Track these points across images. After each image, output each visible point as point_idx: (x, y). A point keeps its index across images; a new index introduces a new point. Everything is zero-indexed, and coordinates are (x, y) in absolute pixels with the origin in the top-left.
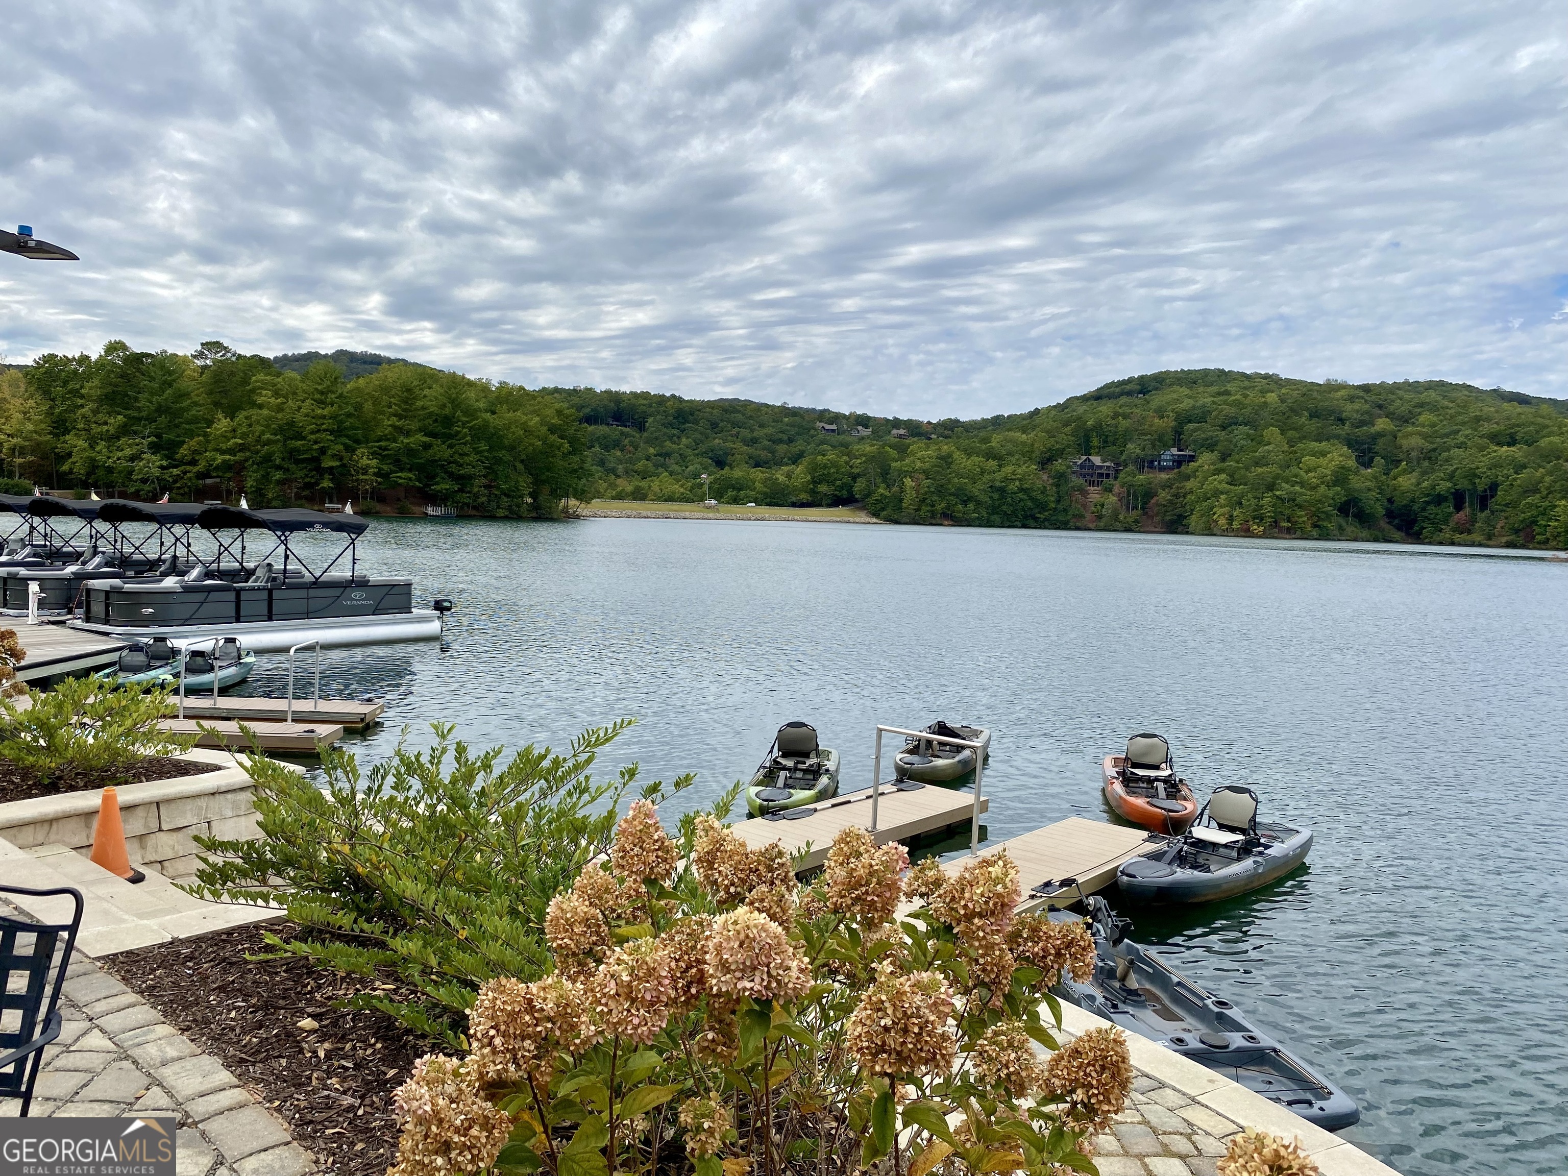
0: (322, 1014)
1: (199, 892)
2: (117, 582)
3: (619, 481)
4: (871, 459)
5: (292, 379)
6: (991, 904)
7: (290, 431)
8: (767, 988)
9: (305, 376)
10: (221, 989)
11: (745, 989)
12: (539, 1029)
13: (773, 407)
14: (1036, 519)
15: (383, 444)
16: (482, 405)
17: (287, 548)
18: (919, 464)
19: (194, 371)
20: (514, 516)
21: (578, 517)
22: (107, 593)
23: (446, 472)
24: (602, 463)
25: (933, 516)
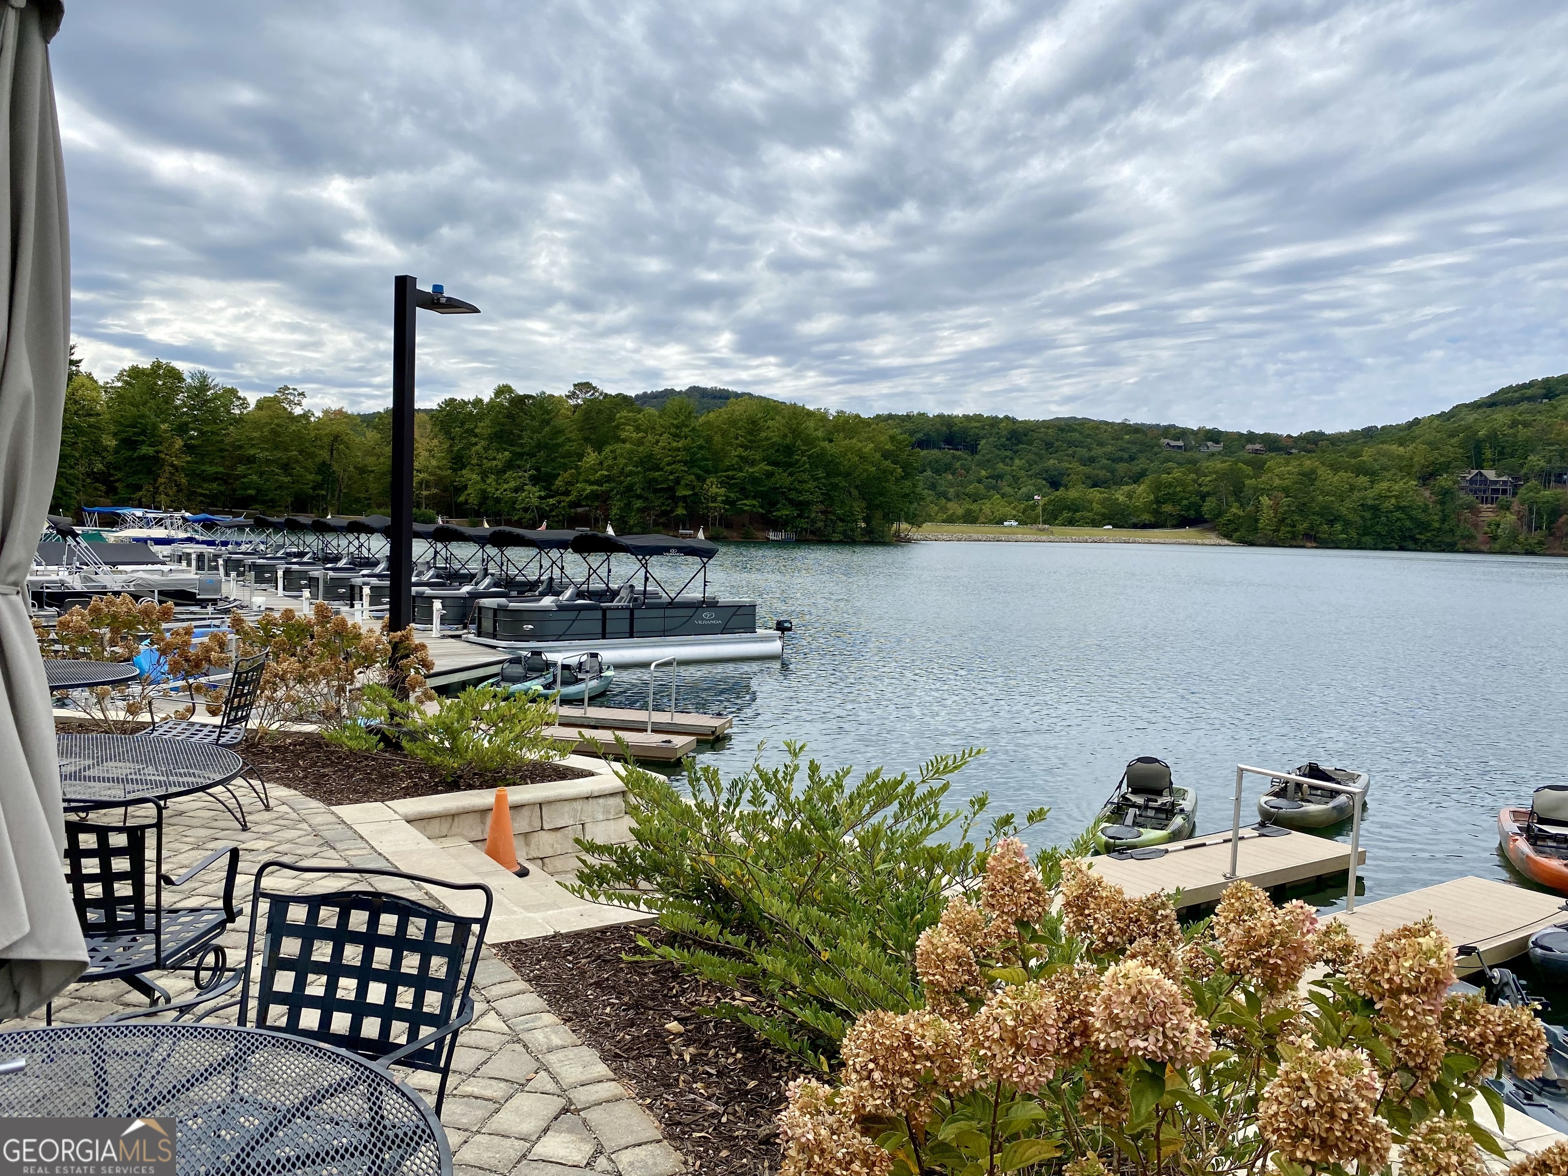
0: (687, 1019)
1: (579, 892)
2: (503, 601)
3: (950, 505)
4: (1222, 476)
5: (651, 415)
6: (1423, 980)
7: (649, 463)
8: (1163, 1049)
9: (663, 412)
10: (598, 984)
11: (1138, 1048)
12: (918, 1067)
13: (1113, 424)
14: (1416, 541)
15: (730, 473)
16: (820, 434)
17: (647, 571)
18: (1277, 482)
19: (568, 409)
20: (849, 541)
21: (909, 541)
22: (495, 611)
23: (787, 499)
24: (933, 487)
25: (1294, 538)
